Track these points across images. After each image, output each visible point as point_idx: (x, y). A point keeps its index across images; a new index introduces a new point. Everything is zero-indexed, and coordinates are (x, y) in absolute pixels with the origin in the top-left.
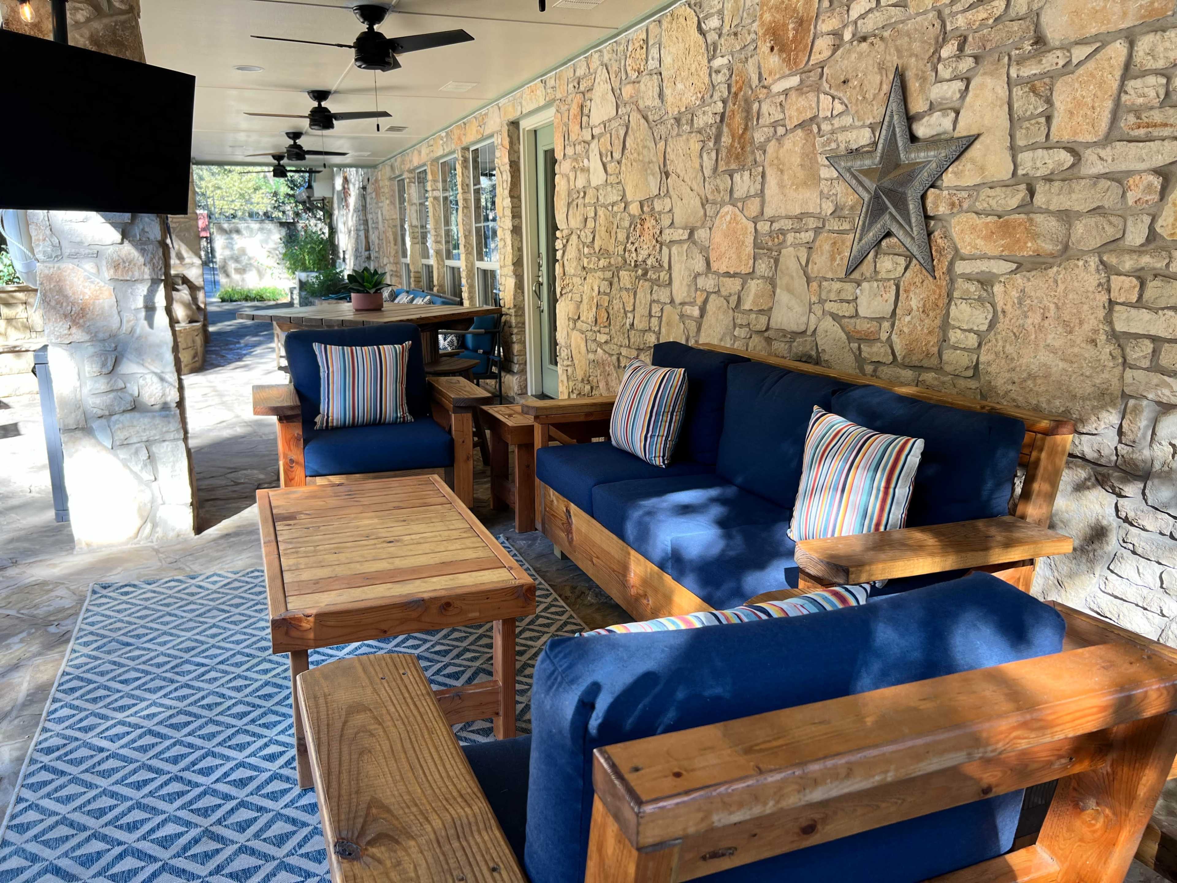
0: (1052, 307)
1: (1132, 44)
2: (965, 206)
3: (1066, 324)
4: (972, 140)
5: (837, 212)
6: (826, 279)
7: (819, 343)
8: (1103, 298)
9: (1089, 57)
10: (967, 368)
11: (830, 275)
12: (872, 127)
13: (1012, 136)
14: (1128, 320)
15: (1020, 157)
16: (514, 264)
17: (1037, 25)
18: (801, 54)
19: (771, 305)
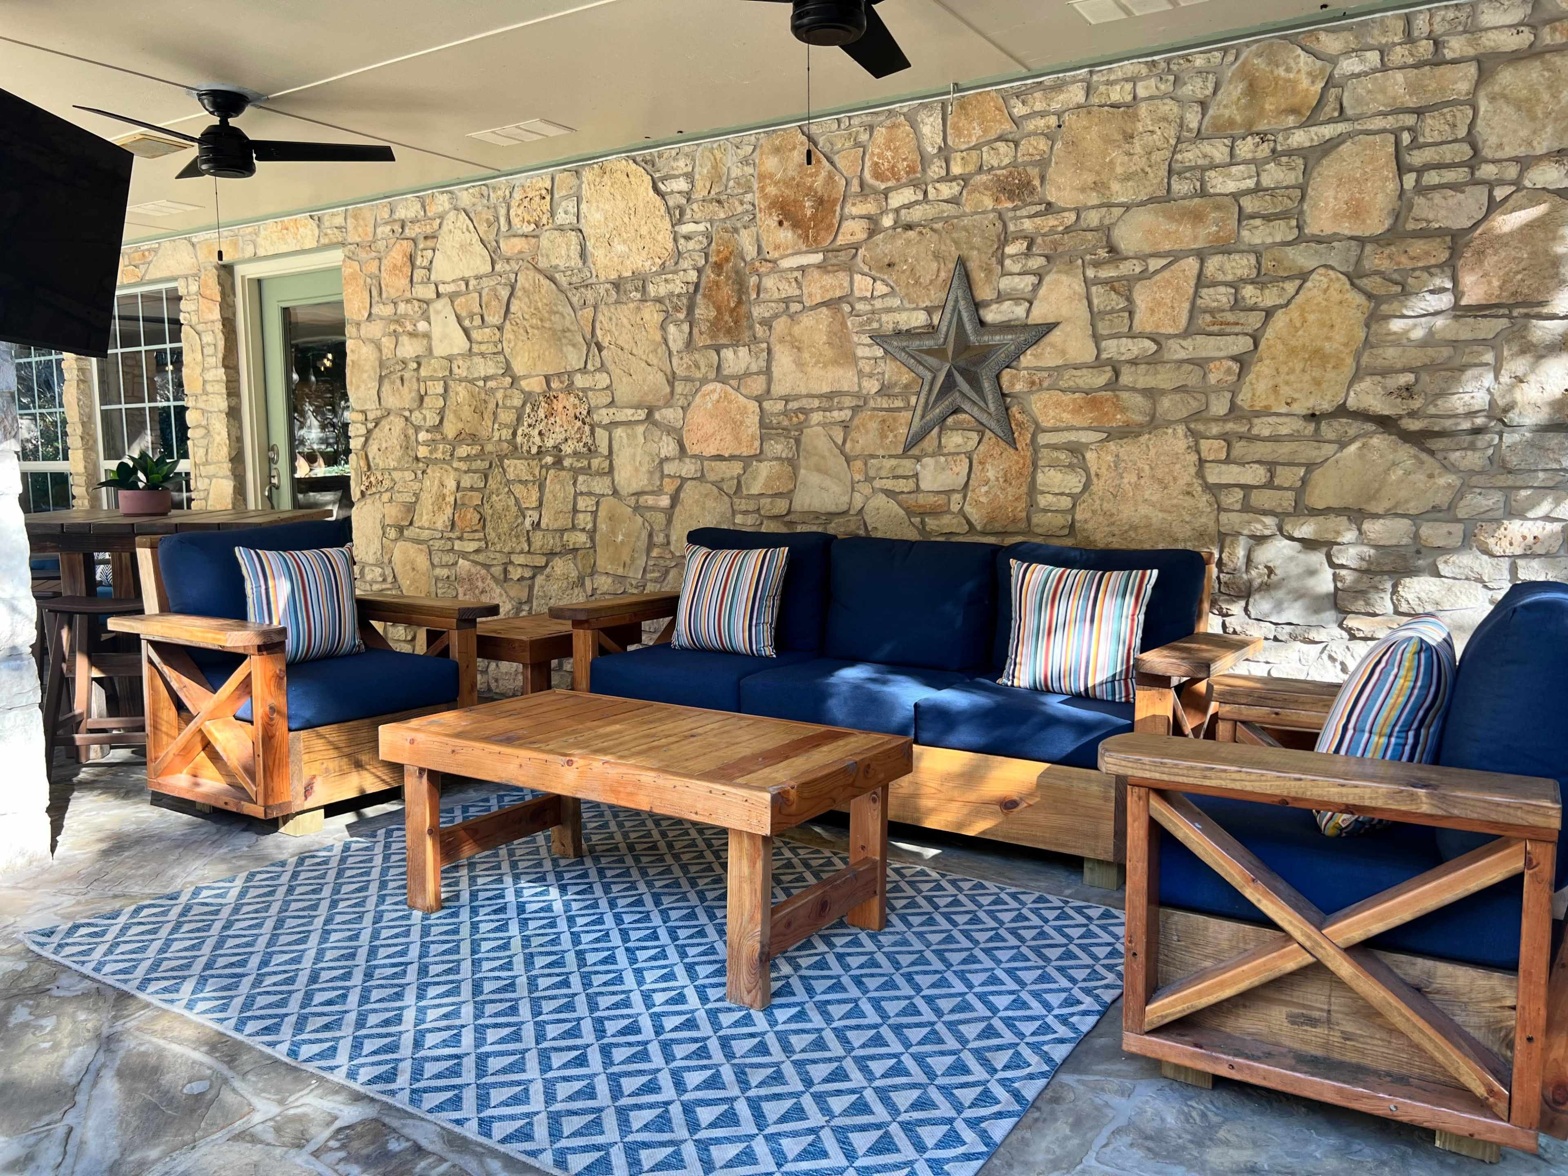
0: (1147, 467)
1: (1202, 262)
2: (1045, 384)
3: (1160, 481)
4: (1049, 327)
5: (884, 391)
6: (873, 456)
7: (868, 521)
8: (1194, 457)
9: (1164, 268)
10: (1064, 527)
11: (881, 452)
12: (929, 311)
13: (1093, 325)
14: (1220, 473)
15: (1104, 344)
16: (231, 460)
17: (1108, 237)
18: (822, 233)
19: (791, 487)
